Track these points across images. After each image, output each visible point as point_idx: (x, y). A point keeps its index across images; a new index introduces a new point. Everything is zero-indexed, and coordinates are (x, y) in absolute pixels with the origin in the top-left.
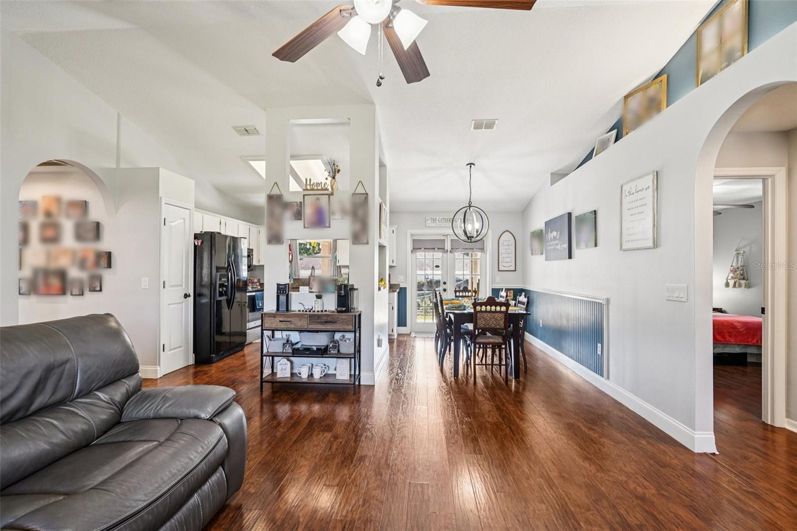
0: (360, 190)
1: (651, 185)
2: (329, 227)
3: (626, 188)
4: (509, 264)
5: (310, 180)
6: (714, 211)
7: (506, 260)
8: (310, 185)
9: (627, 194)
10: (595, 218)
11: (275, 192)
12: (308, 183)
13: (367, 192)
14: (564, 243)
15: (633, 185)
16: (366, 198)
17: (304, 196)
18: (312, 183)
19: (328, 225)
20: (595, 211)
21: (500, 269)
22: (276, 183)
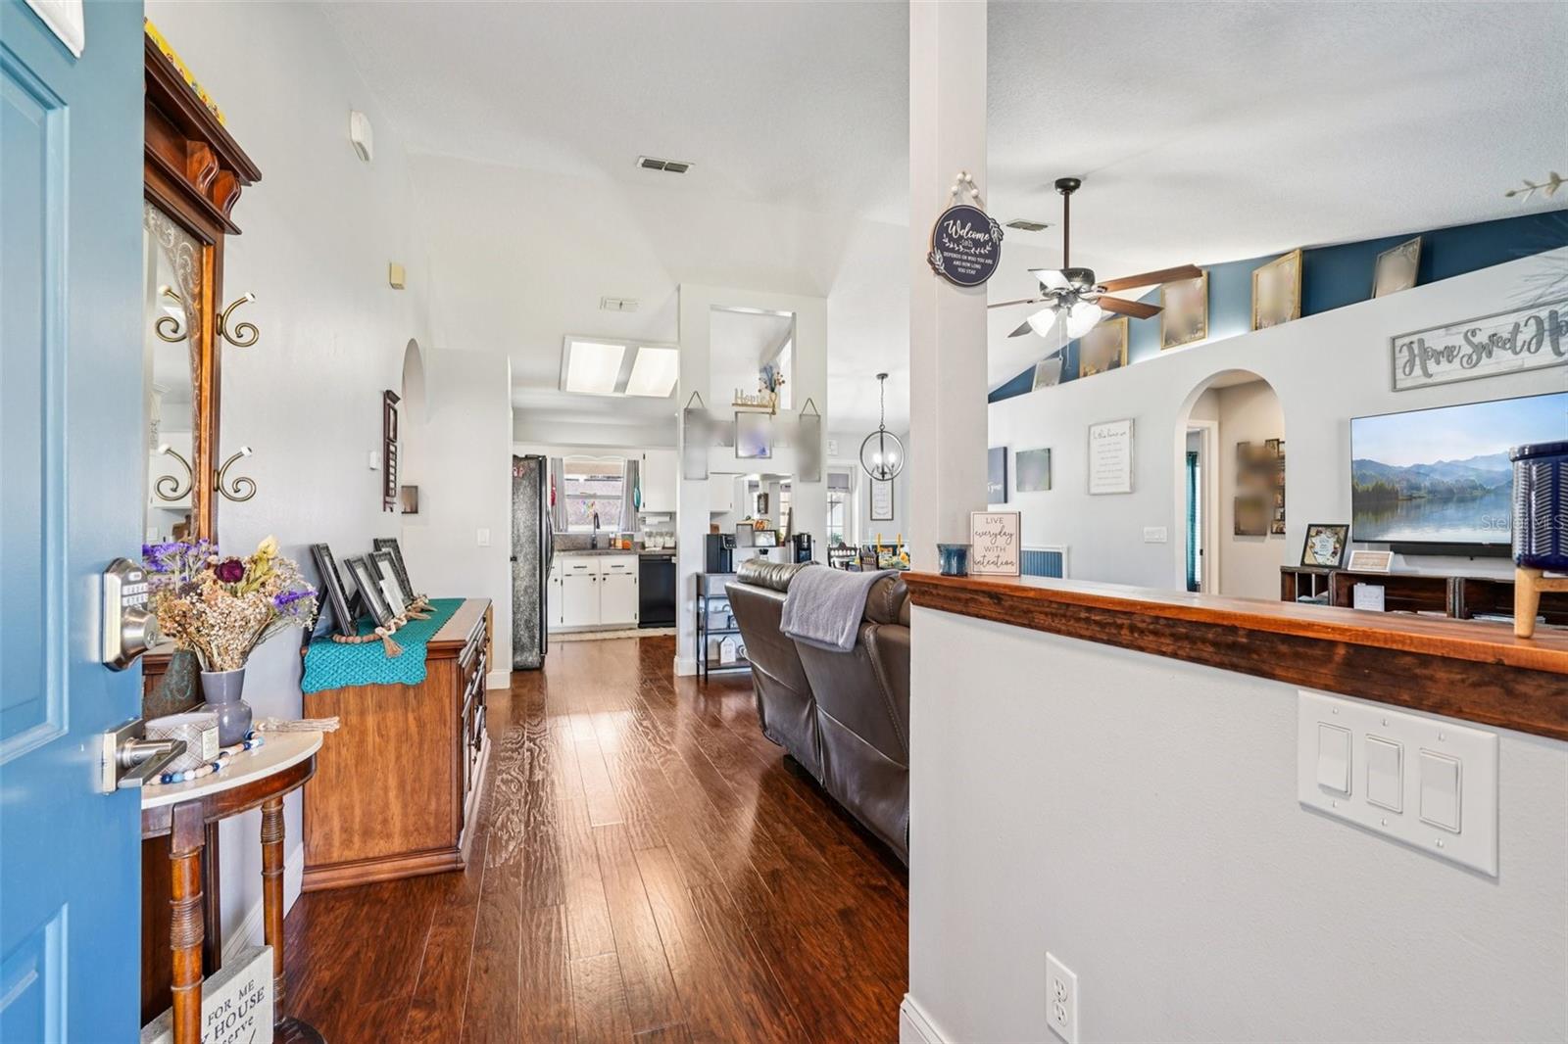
0: (809, 410)
1: (1128, 431)
2: (770, 458)
3: (1096, 430)
4: (885, 510)
5: (742, 391)
6: (1187, 453)
7: (881, 504)
8: (741, 398)
9: (1097, 435)
10: (1049, 457)
11: (695, 404)
12: (739, 395)
13: (819, 413)
14: (997, 484)
15: (1105, 428)
16: (819, 421)
17: (736, 413)
18: (744, 396)
19: (768, 455)
20: (1049, 450)
21: (874, 518)
22: (696, 392)
